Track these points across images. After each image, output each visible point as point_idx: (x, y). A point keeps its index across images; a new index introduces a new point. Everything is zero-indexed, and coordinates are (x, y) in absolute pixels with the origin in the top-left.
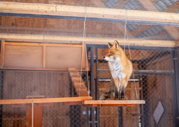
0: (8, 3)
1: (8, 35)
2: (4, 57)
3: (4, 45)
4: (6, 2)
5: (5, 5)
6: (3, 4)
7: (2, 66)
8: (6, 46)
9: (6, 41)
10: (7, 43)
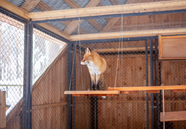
0: (164, 2)
1: (164, 30)
2: (161, 49)
3: (161, 40)
4: (163, 2)
5: (161, 4)
6: (160, 4)
7: (161, 57)
8: (162, 40)
9: (162, 36)
10: (163, 37)
